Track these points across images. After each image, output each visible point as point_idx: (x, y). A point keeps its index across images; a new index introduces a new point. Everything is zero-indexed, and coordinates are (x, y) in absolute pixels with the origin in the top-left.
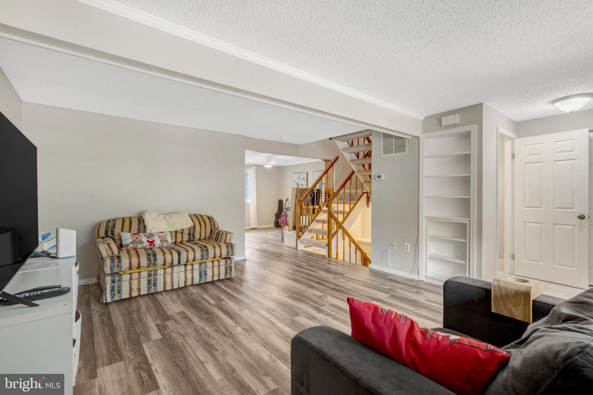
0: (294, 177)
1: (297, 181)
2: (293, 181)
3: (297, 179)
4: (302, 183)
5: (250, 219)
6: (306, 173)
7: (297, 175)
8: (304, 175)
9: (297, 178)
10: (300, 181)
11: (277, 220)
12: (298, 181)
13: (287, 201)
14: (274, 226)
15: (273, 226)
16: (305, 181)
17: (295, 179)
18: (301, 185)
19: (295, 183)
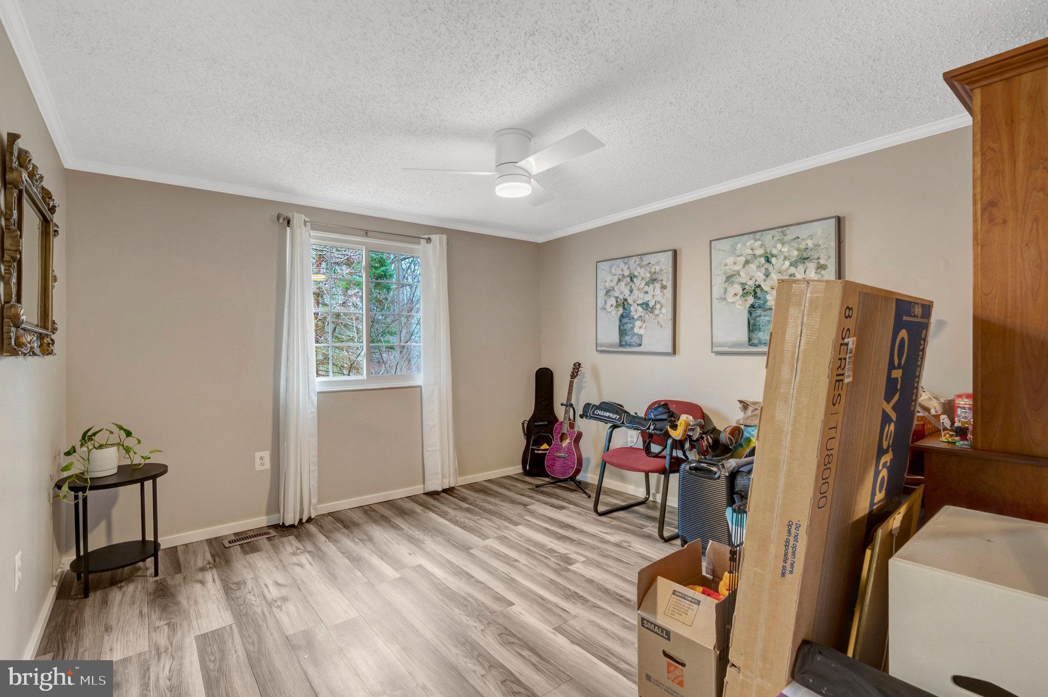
0: (602, 275)
1: (622, 290)
2: (601, 293)
3: (622, 284)
4: (647, 298)
5: (426, 454)
6: (670, 253)
7: (621, 268)
8: (658, 263)
9: (619, 280)
10: (636, 292)
11: (533, 450)
12: (627, 293)
13: (574, 375)
14: (521, 471)
15: (519, 469)
16: (664, 287)
17: (608, 285)
18: (640, 308)
19: (612, 301)
